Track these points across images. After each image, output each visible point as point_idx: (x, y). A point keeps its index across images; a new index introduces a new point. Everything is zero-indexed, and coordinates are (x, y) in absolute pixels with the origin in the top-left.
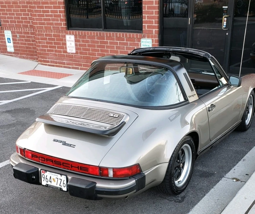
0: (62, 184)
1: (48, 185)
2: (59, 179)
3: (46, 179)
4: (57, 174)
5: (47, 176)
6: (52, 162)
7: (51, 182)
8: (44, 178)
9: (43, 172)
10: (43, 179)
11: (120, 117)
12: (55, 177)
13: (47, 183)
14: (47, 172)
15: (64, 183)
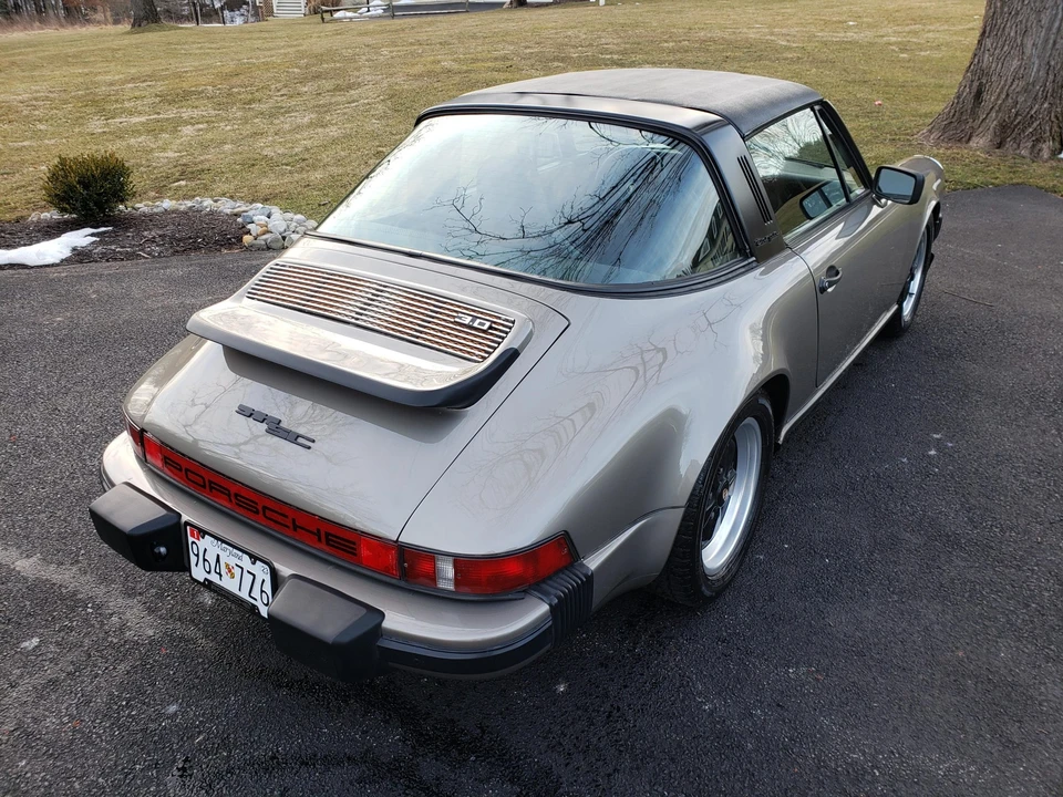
0: (256, 593)
1: (210, 582)
2: (245, 572)
3: (205, 560)
4: (240, 554)
5: (205, 550)
6: (229, 495)
7: (220, 574)
8: (197, 555)
9: (193, 536)
10: (193, 559)
11: (498, 328)
12: (233, 561)
13: (209, 577)
14: (206, 536)
15: (262, 591)
